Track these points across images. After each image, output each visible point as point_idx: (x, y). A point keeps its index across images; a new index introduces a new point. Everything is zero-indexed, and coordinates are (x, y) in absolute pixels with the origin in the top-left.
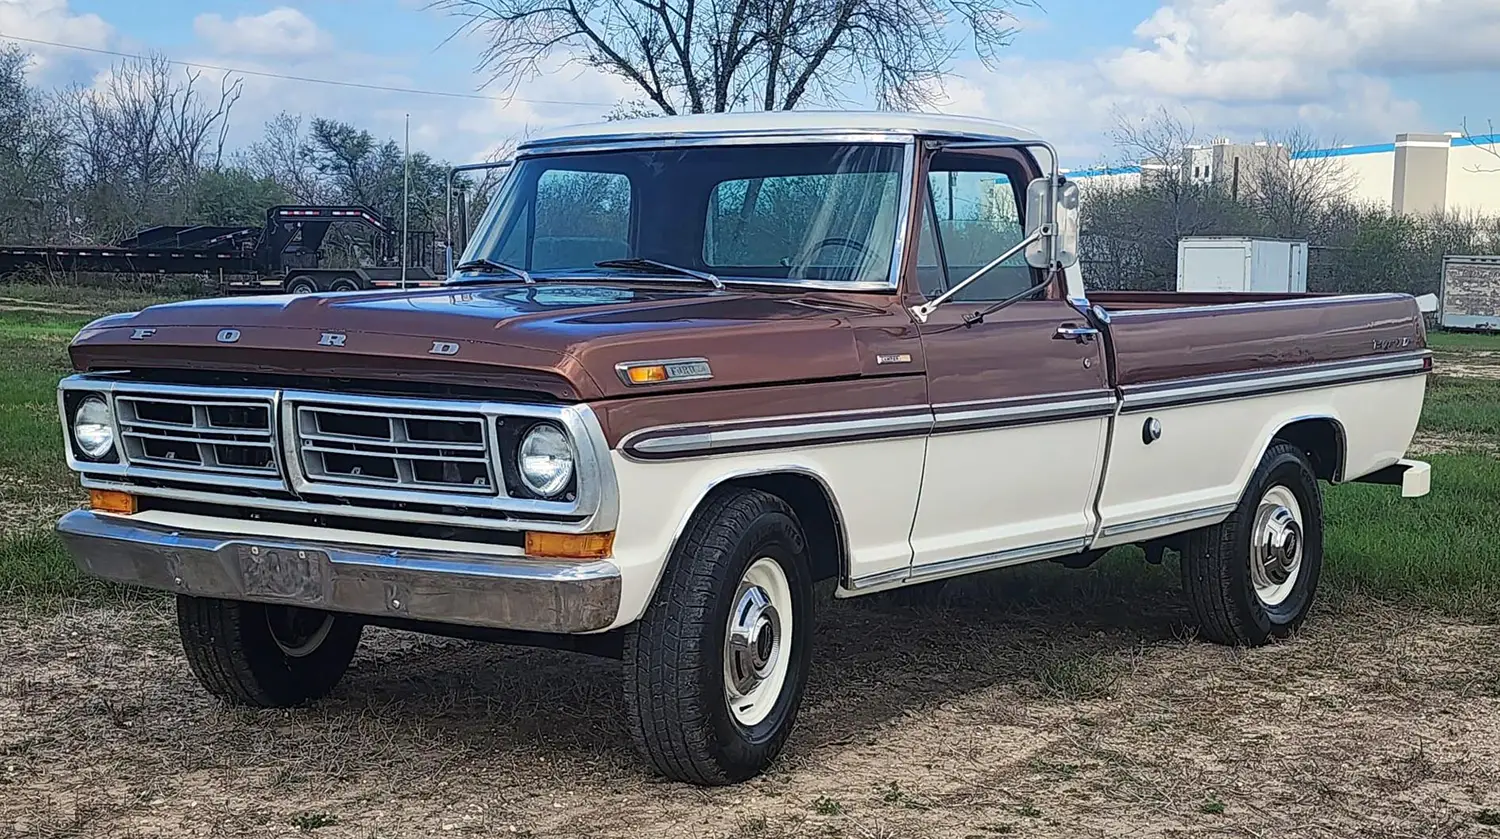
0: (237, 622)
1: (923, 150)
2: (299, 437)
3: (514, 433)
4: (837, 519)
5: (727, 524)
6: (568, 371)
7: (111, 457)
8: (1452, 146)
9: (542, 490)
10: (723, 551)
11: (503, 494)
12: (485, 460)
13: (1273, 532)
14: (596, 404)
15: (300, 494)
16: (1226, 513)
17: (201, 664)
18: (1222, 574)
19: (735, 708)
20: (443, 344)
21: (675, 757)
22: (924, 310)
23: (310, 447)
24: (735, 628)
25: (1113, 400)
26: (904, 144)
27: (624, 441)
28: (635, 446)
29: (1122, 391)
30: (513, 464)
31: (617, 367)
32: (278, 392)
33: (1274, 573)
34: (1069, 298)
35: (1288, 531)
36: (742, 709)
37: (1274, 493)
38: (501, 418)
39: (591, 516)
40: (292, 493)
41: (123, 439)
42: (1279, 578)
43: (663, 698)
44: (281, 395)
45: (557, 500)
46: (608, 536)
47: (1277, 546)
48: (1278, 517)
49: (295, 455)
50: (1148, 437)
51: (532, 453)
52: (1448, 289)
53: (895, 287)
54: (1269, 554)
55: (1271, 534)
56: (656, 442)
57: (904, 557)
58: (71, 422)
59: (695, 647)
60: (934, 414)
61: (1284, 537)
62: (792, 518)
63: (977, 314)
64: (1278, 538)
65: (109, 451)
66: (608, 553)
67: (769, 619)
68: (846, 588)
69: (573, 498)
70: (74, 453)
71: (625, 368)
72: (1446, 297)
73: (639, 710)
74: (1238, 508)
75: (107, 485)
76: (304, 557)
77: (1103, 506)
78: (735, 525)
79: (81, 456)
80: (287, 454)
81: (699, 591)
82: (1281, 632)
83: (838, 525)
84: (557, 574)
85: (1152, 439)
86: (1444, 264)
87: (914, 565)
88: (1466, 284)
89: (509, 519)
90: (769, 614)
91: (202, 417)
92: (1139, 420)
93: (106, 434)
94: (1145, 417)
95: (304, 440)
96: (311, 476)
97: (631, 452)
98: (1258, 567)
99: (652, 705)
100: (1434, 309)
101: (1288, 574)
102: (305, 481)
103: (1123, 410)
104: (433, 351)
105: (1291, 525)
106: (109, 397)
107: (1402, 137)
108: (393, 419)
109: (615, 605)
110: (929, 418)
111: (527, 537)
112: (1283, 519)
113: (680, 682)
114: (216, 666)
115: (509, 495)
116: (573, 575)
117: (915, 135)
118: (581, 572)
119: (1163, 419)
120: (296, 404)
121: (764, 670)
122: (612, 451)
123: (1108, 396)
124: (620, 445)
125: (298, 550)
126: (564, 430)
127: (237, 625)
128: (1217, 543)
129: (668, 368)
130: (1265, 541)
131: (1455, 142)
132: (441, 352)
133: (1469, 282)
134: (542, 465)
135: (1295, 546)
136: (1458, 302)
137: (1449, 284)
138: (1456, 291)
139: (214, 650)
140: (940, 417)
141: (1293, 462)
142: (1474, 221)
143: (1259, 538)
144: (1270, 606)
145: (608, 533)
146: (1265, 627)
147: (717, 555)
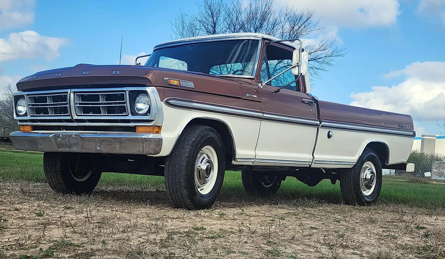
0: (60, 166)
1: (265, 42)
2: (75, 103)
3: (134, 96)
4: (232, 138)
5: (198, 132)
6: (150, 77)
7: (26, 115)
8: (437, 138)
9: (140, 112)
10: (196, 139)
11: (130, 115)
12: (125, 105)
13: (367, 174)
14: (158, 88)
15: (75, 120)
16: (353, 165)
17: (49, 179)
18: (352, 183)
19: (199, 190)
20: (115, 72)
21: (179, 199)
22: (262, 85)
23: (78, 105)
24: (199, 164)
25: (318, 122)
26: (259, 40)
27: (165, 99)
28: (169, 101)
29: (321, 121)
30: (133, 106)
31: (165, 79)
32: (70, 90)
33: (367, 186)
34: (307, 92)
35: (371, 174)
36: (201, 190)
37: (367, 163)
38: (130, 91)
39: (154, 120)
40: (72, 119)
41: (29, 108)
42: (369, 188)
43: (175, 180)
44: (71, 90)
45: (145, 115)
46: (159, 127)
47: (368, 178)
48: (369, 170)
49: (74, 108)
50: (329, 136)
51: (138, 102)
52: (433, 170)
53: (254, 78)
54: (366, 180)
55: (366, 174)
56: (175, 102)
57: (253, 155)
58: (16, 106)
59: (185, 165)
60: (263, 114)
61: (370, 176)
62: (219, 136)
63: (278, 89)
64: (368, 176)
65: (25, 113)
66: (160, 133)
67: (210, 163)
68: (235, 161)
69: (149, 114)
70: (16, 114)
71: (167, 79)
72: (433, 172)
73: (169, 184)
74: (356, 164)
75: (24, 124)
76: (74, 137)
77: (315, 154)
78: (200, 132)
79: (18, 115)
80: (71, 107)
81: (187, 149)
82: (369, 204)
83: (232, 140)
84: (143, 136)
85: (330, 137)
86: (432, 163)
87: (256, 158)
88: (438, 169)
89: (132, 123)
90: (209, 162)
91: (50, 99)
92: (327, 131)
93: (25, 109)
94: (328, 130)
95: (77, 103)
96: (78, 114)
97: (167, 103)
98: (362, 184)
99: (172, 182)
100: (430, 176)
101: (371, 187)
102: (76, 115)
103: (322, 126)
104: (112, 74)
105: (372, 173)
106: (26, 96)
107: (423, 136)
108: (101, 94)
109: (160, 147)
110: (261, 114)
111: (136, 128)
112: (370, 170)
113: (180, 175)
114: (53, 180)
115: (132, 115)
116: (148, 136)
117: (262, 38)
118: (151, 136)
119: (334, 132)
120: (75, 93)
121: (208, 179)
122: (162, 102)
123: (317, 121)
124: (164, 101)
125: (72, 135)
126: (148, 95)
127: (60, 167)
128: (350, 175)
129: (181, 82)
130: (364, 177)
131: (438, 138)
132: (114, 74)
133: (439, 168)
134: (141, 106)
135: (373, 179)
136: (436, 173)
137: (434, 169)
138: (436, 171)
139: (53, 175)
140: (265, 115)
141: (374, 156)
142: (442, 157)
143: (363, 176)
144: (366, 196)
145: (160, 126)
146: (364, 201)
147: (194, 139)
